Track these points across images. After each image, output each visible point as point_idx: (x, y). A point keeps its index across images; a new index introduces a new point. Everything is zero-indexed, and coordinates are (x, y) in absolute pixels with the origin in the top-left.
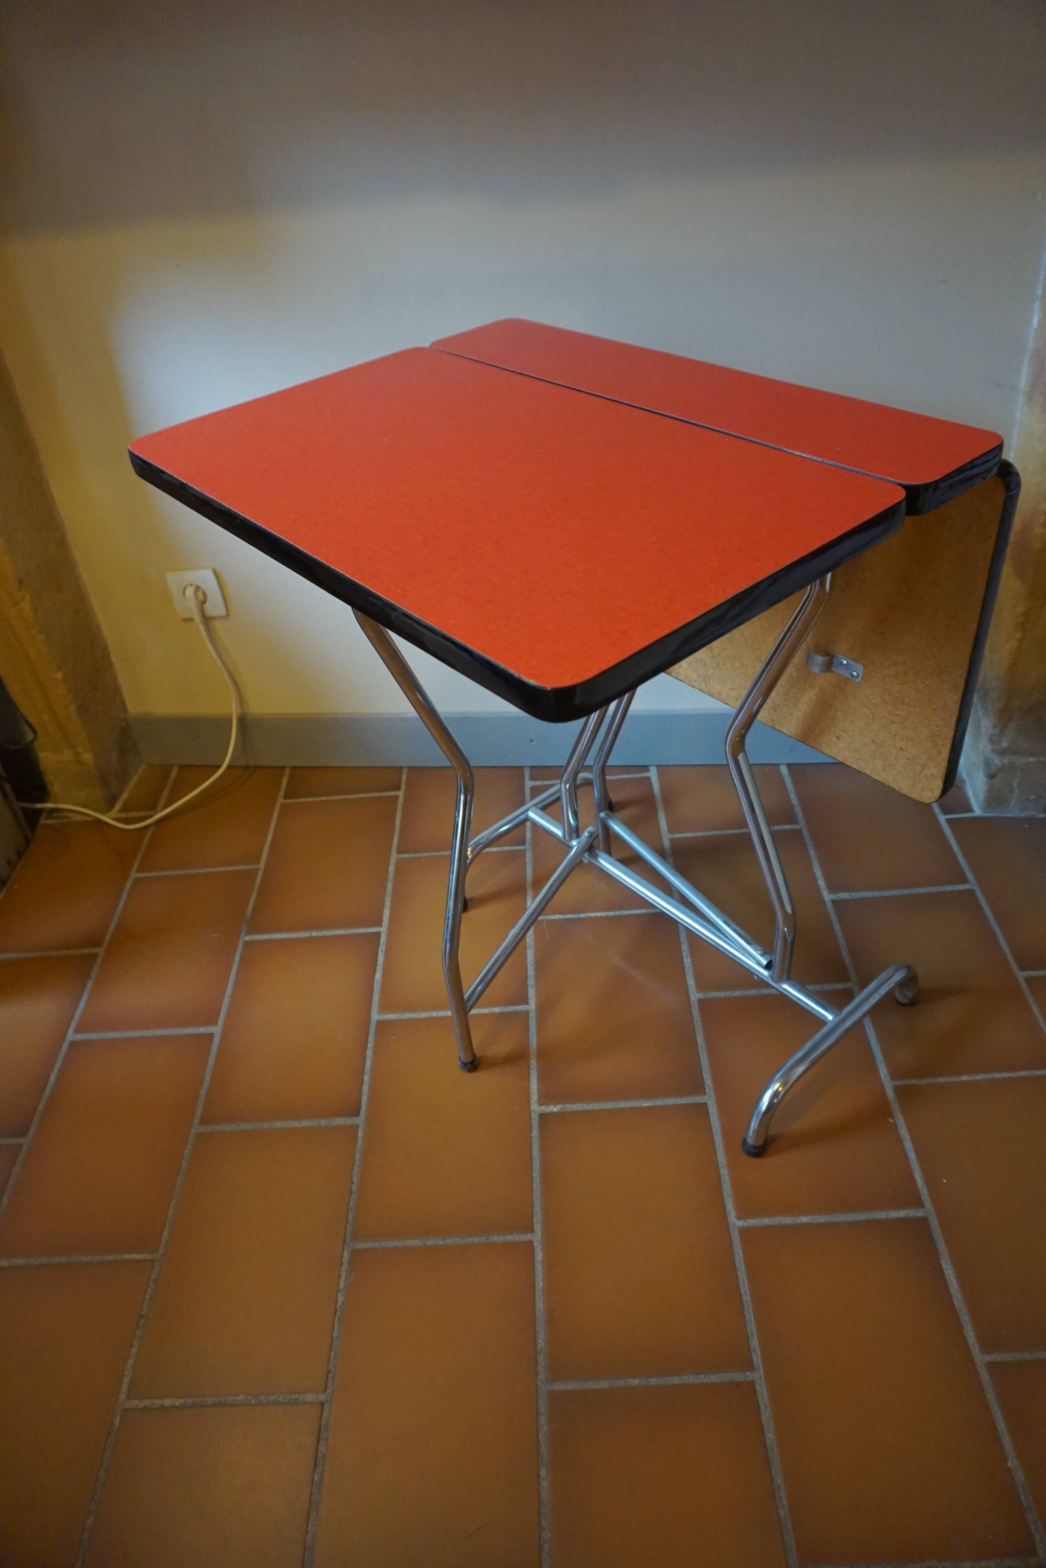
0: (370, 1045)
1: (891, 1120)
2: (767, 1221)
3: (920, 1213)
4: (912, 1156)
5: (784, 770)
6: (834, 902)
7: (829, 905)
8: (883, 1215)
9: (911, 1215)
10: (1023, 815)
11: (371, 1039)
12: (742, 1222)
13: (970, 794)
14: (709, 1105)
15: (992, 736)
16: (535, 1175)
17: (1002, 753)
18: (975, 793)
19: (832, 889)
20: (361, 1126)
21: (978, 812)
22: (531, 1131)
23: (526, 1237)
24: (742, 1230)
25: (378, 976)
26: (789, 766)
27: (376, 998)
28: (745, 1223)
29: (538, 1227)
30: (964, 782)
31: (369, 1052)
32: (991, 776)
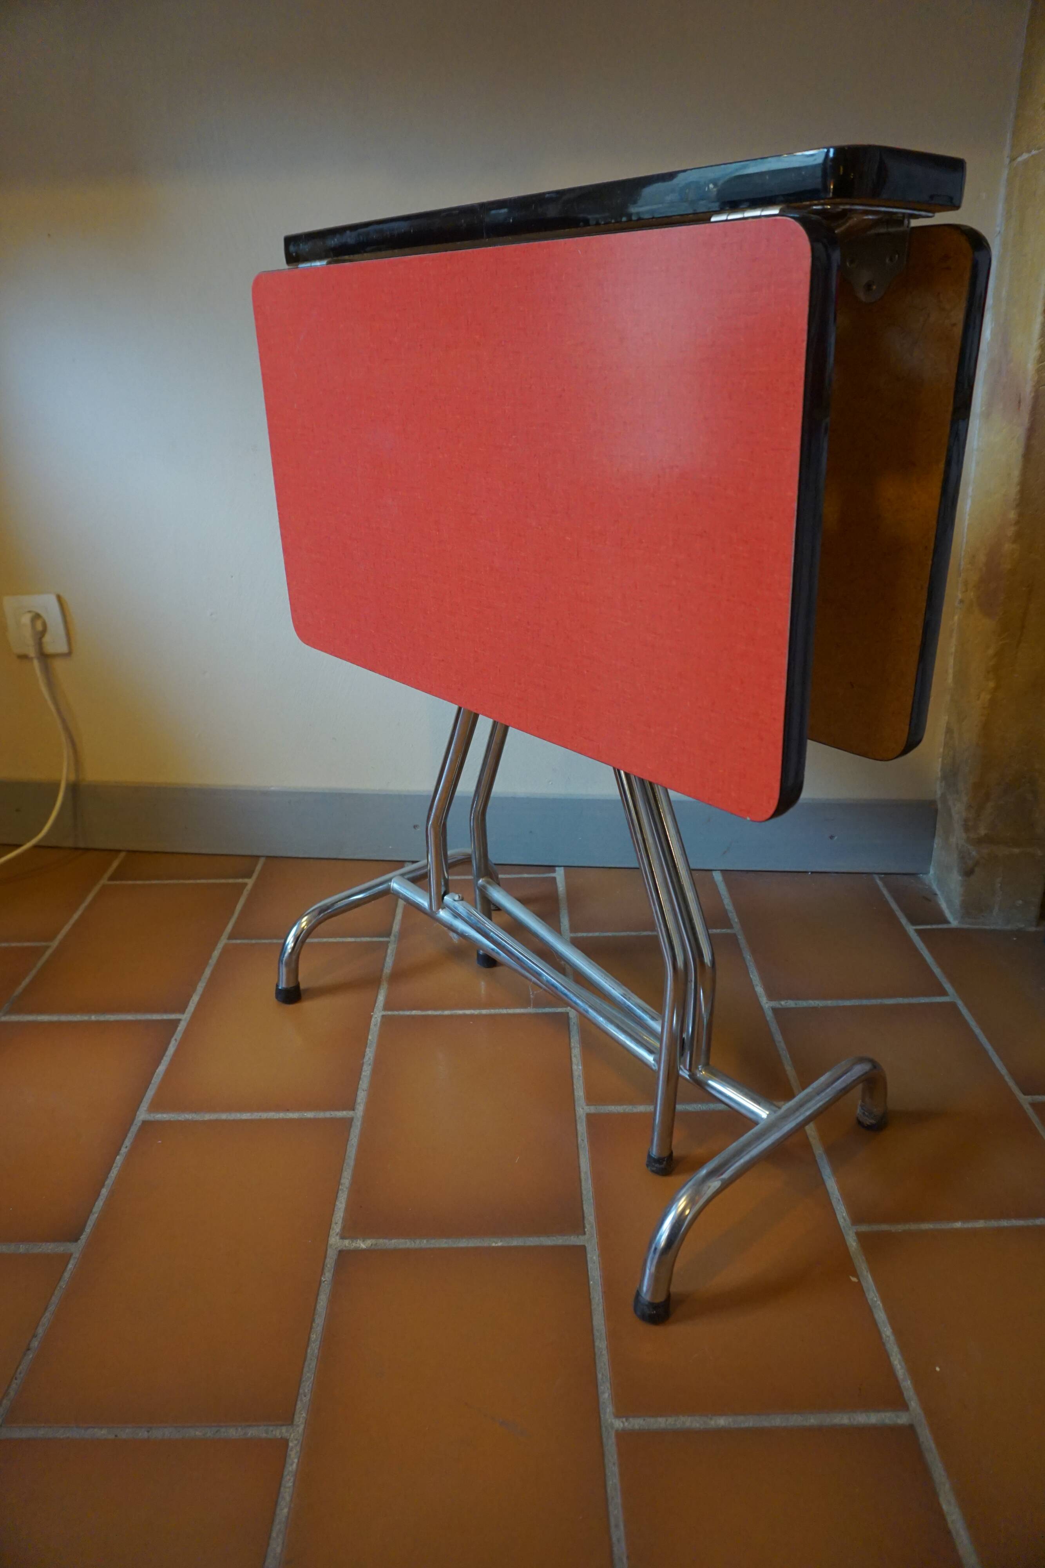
0: (124, 1150)
1: (854, 1279)
2: (661, 1422)
3: (903, 1419)
4: (887, 1332)
5: (718, 877)
6: (775, 1010)
7: (769, 1015)
8: (843, 1419)
9: (887, 1421)
10: (1009, 927)
11: (128, 1142)
12: (622, 1422)
13: (944, 905)
14: (589, 1249)
15: (966, 820)
16: (313, 1337)
17: (980, 841)
18: (949, 902)
19: (771, 996)
20: (77, 1255)
21: (954, 923)
22: (322, 1273)
23: (279, 1432)
24: (622, 1436)
25: (162, 1068)
26: (724, 872)
27: (150, 1093)
28: (626, 1424)
29: (301, 1417)
30: (936, 894)
31: (119, 1159)
32: (968, 873)
